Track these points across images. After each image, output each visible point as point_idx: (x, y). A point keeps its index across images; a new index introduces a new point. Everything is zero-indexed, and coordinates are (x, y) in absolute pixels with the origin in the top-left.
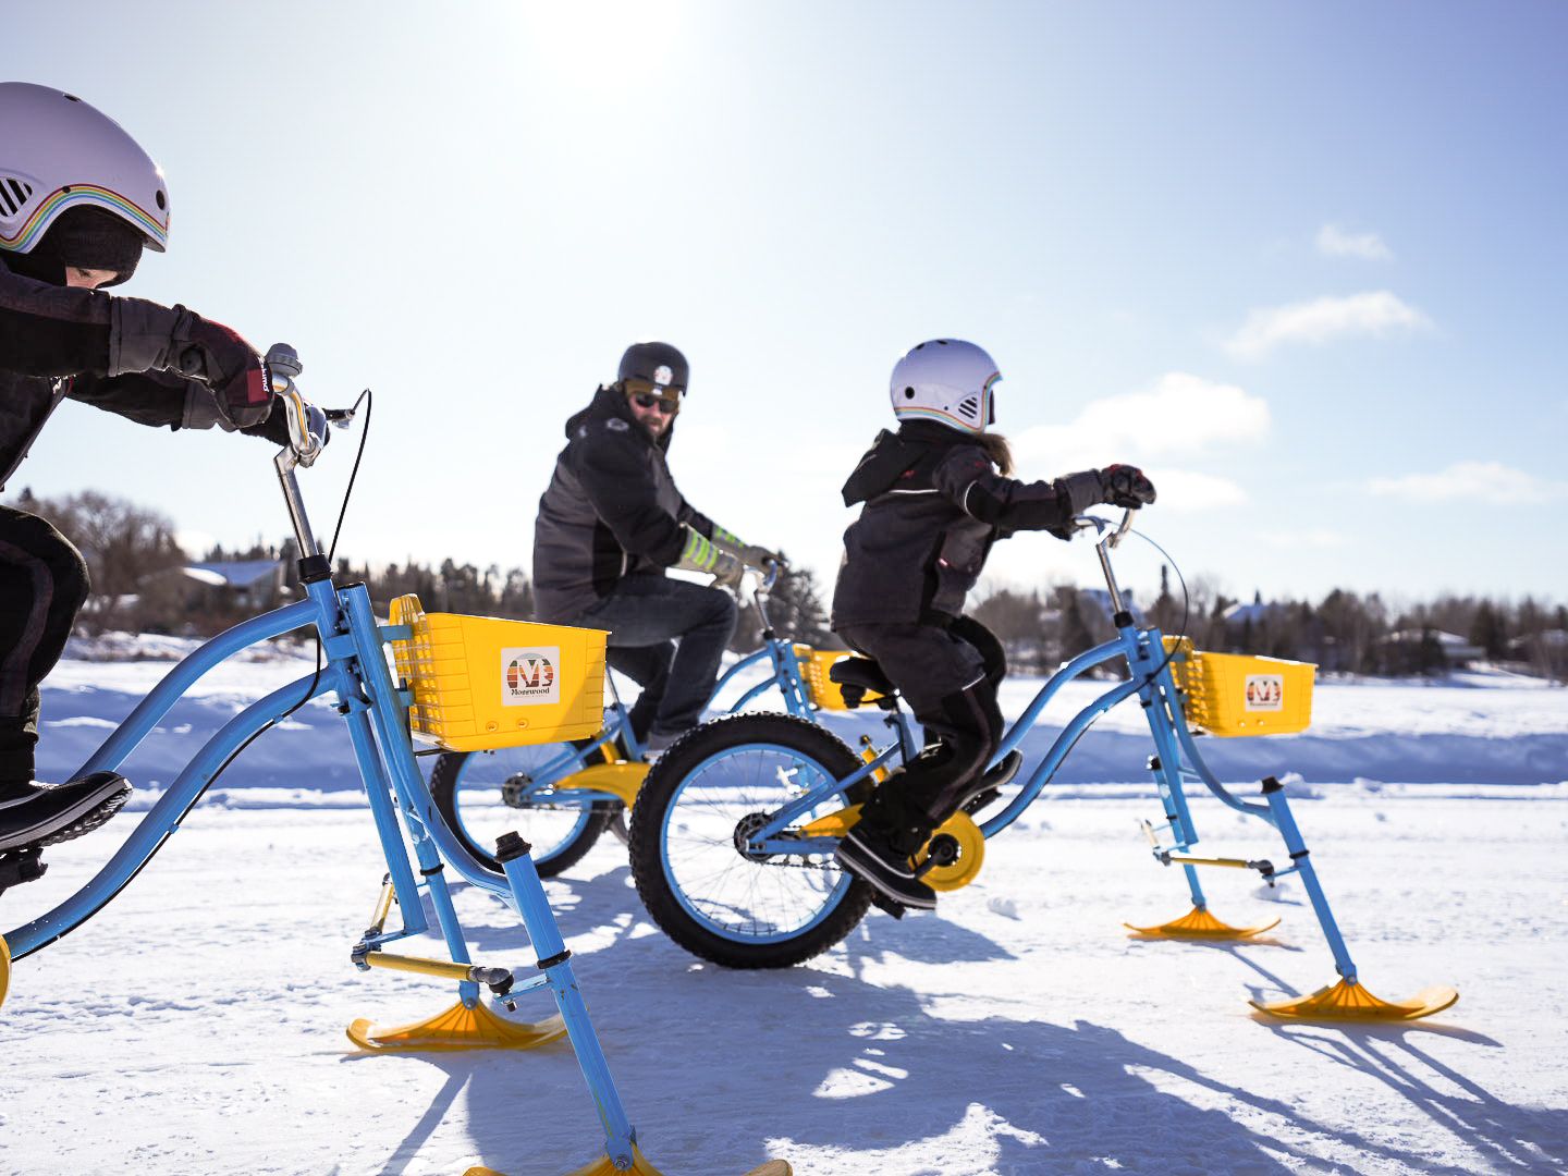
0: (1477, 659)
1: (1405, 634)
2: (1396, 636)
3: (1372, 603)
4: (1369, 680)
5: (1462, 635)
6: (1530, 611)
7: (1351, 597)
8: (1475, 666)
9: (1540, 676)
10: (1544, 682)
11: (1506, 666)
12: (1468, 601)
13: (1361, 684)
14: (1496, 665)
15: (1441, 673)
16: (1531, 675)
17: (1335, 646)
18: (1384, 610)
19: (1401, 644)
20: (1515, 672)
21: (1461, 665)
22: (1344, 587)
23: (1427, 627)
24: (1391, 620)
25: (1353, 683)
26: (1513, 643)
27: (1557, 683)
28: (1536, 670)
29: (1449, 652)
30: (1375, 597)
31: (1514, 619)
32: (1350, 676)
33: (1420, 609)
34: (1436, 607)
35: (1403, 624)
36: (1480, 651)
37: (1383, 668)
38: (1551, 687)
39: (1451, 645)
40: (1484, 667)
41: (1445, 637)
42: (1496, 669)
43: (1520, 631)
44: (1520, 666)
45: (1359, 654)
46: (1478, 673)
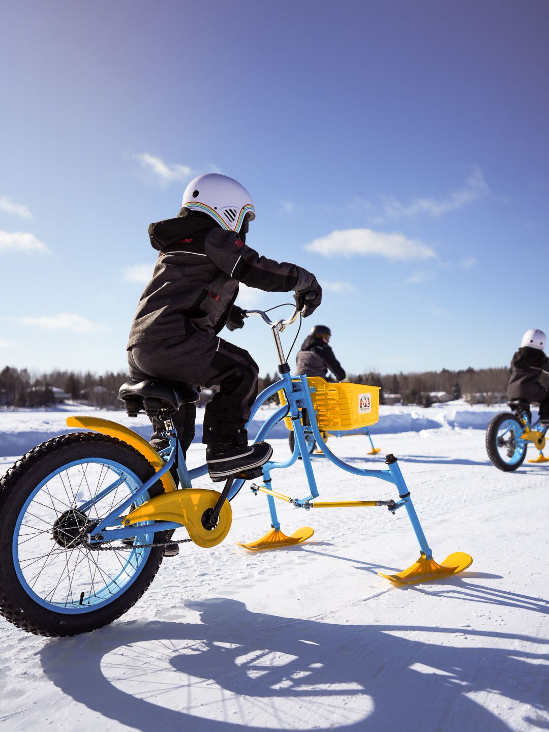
0: (68, 399)
1: (38, 388)
2: (34, 389)
3: (23, 374)
4: (21, 409)
5: (61, 388)
6: (89, 377)
7: (14, 370)
8: (67, 402)
9: (92, 406)
10: (93, 408)
11: (79, 402)
12: (65, 373)
13: (17, 411)
14: (75, 402)
15: (52, 405)
16: (88, 405)
17: (6, 393)
18: (29, 377)
19: (36, 392)
20: (82, 404)
21: (61, 402)
22: (11, 366)
23: (47, 385)
24: (32, 381)
25: (13, 411)
26: (82, 392)
27: (98, 408)
28: (90, 403)
29: (56, 396)
30: (25, 371)
31: (83, 382)
32: (12, 408)
33: (45, 376)
34: (52, 376)
35: (38, 383)
36: (69, 395)
37: (27, 404)
38: (96, 410)
39: (57, 393)
40: (71, 402)
41: (55, 389)
42: (75, 403)
43: (85, 386)
44: (84, 402)
45: (17, 397)
46: (68, 405)
